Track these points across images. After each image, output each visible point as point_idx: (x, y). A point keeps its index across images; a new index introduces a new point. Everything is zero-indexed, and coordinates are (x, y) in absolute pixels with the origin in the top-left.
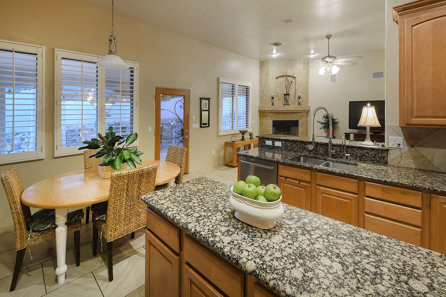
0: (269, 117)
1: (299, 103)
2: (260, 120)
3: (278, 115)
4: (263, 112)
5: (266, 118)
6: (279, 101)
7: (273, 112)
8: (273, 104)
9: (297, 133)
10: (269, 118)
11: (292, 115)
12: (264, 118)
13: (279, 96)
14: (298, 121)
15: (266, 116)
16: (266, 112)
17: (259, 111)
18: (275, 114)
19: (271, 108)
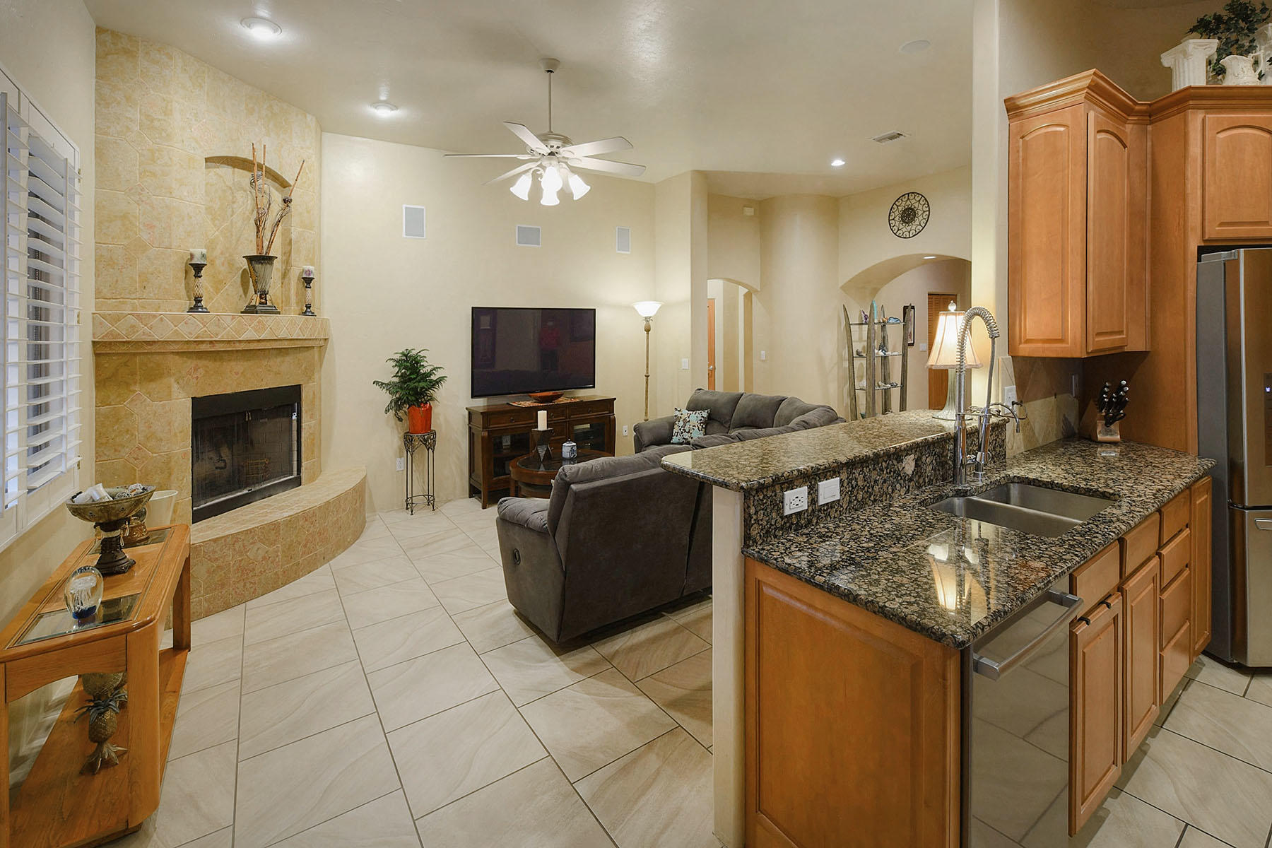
0: (172, 380)
1: (308, 307)
2: (101, 402)
3: (218, 364)
4: (123, 349)
5: (153, 385)
6: (217, 290)
7: (203, 347)
8: (197, 305)
9: (295, 443)
10: (175, 386)
11: (279, 359)
12: (137, 388)
13: (217, 262)
14: (299, 386)
15: (153, 375)
16: (155, 348)
17: (94, 343)
18: (205, 362)
19: (192, 328)
